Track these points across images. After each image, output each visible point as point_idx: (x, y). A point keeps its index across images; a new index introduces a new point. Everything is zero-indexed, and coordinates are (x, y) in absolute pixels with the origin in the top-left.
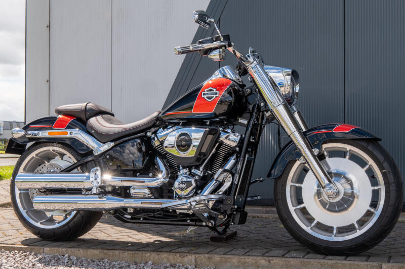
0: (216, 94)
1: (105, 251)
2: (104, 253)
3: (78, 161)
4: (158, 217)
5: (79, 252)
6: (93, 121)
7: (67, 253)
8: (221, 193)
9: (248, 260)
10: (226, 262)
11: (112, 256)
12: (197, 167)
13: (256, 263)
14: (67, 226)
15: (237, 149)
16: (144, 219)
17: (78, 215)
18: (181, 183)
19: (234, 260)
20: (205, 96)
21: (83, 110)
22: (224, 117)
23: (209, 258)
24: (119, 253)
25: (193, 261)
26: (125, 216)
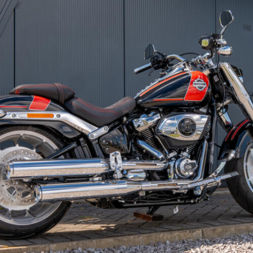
0: (204, 84)
1: (120, 238)
9: (242, 227)
10: (226, 232)
13: (248, 228)
18: (186, 164)
19: (232, 229)
23: (213, 230)
24: (134, 238)
25: (201, 235)
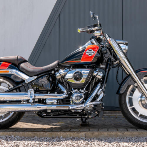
0: (93, 52)
1: (35, 132)
2: (34, 134)
3: (14, 87)
4: (61, 114)
5: (20, 134)
6: (22, 65)
7: (13, 135)
8: (98, 101)
9: (112, 133)
10: (101, 135)
11: (39, 135)
12: (83, 89)
13: (116, 134)
14: (8, 121)
15: (102, 80)
16: (53, 115)
17: (15, 115)
19: (105, 134)
20: (88, 54)
21: (16, 60)
22: (95, 64)
23: (92, 133)
24: (43, 133)
25: (84, 135)
26: (43, 114)
